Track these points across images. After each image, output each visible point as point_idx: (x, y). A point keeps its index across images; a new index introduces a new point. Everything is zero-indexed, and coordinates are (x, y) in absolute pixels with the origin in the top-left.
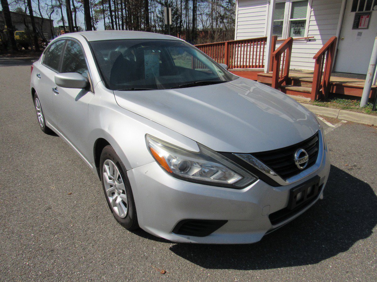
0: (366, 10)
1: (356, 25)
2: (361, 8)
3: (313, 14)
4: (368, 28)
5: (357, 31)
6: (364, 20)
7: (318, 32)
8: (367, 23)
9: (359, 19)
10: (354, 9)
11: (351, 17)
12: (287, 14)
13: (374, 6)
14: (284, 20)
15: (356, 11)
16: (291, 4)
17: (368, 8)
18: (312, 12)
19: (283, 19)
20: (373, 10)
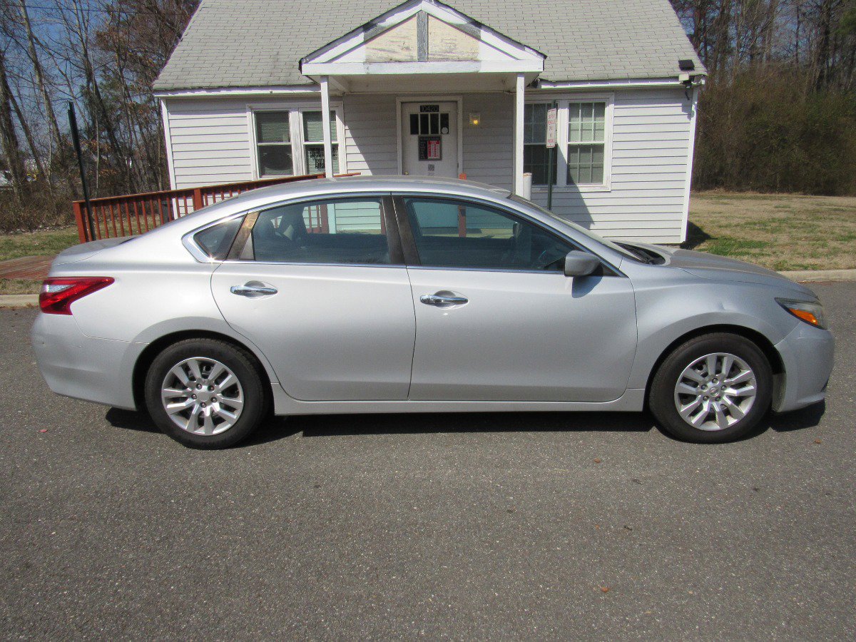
0: (432, 133)
1: (424, 155)
2: (425, 130)
3: (349, 134)
4: (440, 159)
5: (426, 164)
6: (433, 146)
7: (365, 166)
8: (438, 151)
9: (426, 145)
10: (414, 131)
11: (414, 141)
12: (298, 132)
13: (442, 128)
14: (292, 143)
15: (418, 133)
16: (301, 115)
17: (435, 130)
18: (348, 132)
19: (289, 141)
20: (442, 133)
